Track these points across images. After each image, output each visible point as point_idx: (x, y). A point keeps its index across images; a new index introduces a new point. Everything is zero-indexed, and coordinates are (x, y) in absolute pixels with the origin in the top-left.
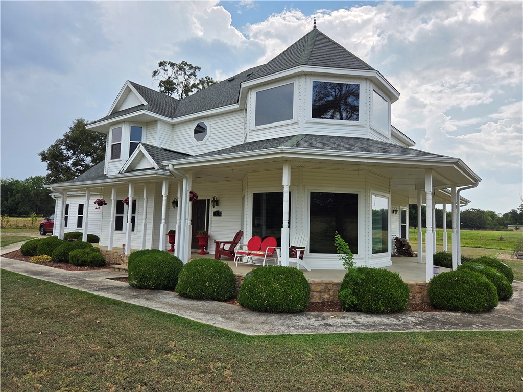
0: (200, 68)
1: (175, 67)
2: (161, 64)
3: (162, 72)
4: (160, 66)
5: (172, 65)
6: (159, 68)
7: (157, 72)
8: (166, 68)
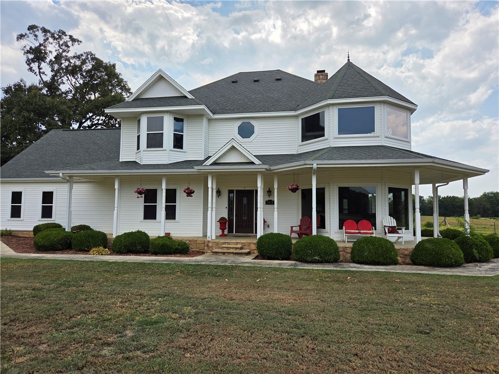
0: (81, 42)
1: (48, 34)
2: (32, 28)
3: (32, 37)
4: (29, 29)
5: (45, 31)
6: (28, 32)
7: (24, 36)
8: (37, 33)
